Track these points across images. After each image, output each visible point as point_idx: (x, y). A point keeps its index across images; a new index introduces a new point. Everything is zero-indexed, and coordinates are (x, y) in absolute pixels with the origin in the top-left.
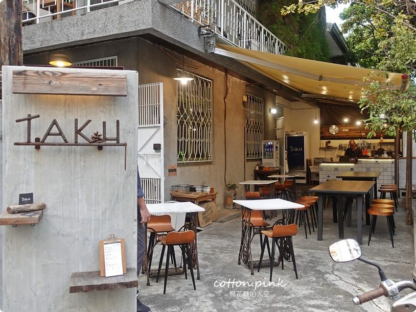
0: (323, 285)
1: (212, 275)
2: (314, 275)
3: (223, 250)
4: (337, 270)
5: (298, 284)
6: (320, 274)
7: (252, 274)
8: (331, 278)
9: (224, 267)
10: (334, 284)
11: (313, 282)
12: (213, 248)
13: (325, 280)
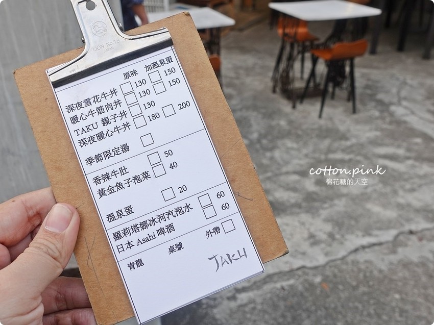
0: (391, 123)
1: (241, 110)
2: (375, 107)
3: (249, 71)
4: (405, 99)
5: (357, 122)
6: (384, 106)
7: (294, 107)
8: (399, 111)
9: (255, 98)
10: (405, 122)
11: (377, 118)
12: (236, 68)
13: (392, 114)
